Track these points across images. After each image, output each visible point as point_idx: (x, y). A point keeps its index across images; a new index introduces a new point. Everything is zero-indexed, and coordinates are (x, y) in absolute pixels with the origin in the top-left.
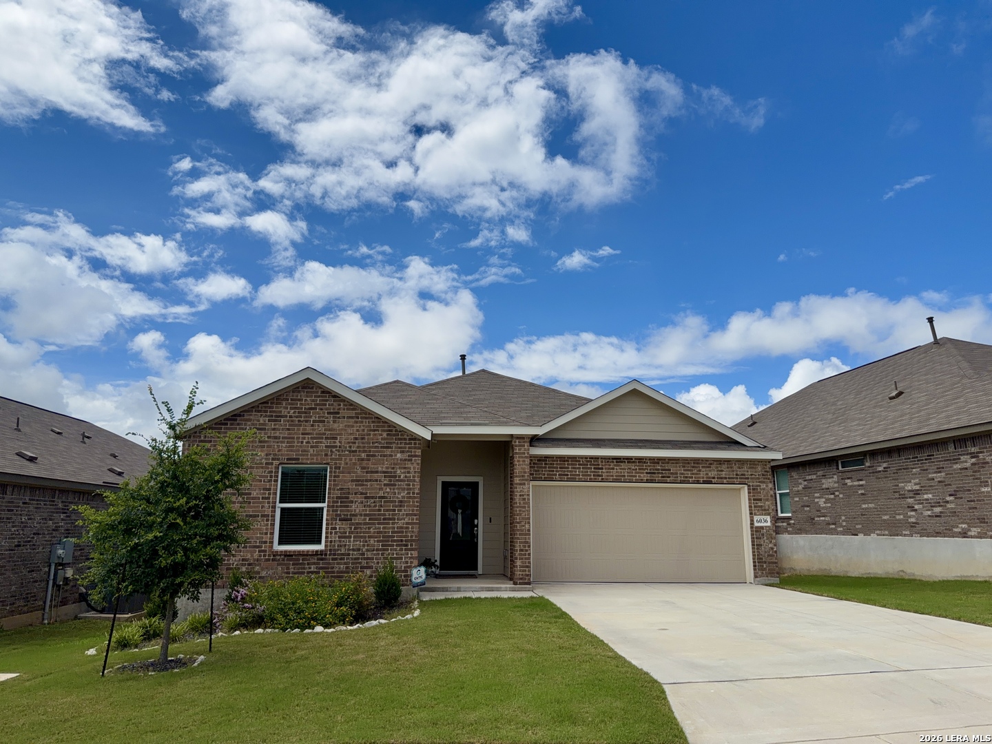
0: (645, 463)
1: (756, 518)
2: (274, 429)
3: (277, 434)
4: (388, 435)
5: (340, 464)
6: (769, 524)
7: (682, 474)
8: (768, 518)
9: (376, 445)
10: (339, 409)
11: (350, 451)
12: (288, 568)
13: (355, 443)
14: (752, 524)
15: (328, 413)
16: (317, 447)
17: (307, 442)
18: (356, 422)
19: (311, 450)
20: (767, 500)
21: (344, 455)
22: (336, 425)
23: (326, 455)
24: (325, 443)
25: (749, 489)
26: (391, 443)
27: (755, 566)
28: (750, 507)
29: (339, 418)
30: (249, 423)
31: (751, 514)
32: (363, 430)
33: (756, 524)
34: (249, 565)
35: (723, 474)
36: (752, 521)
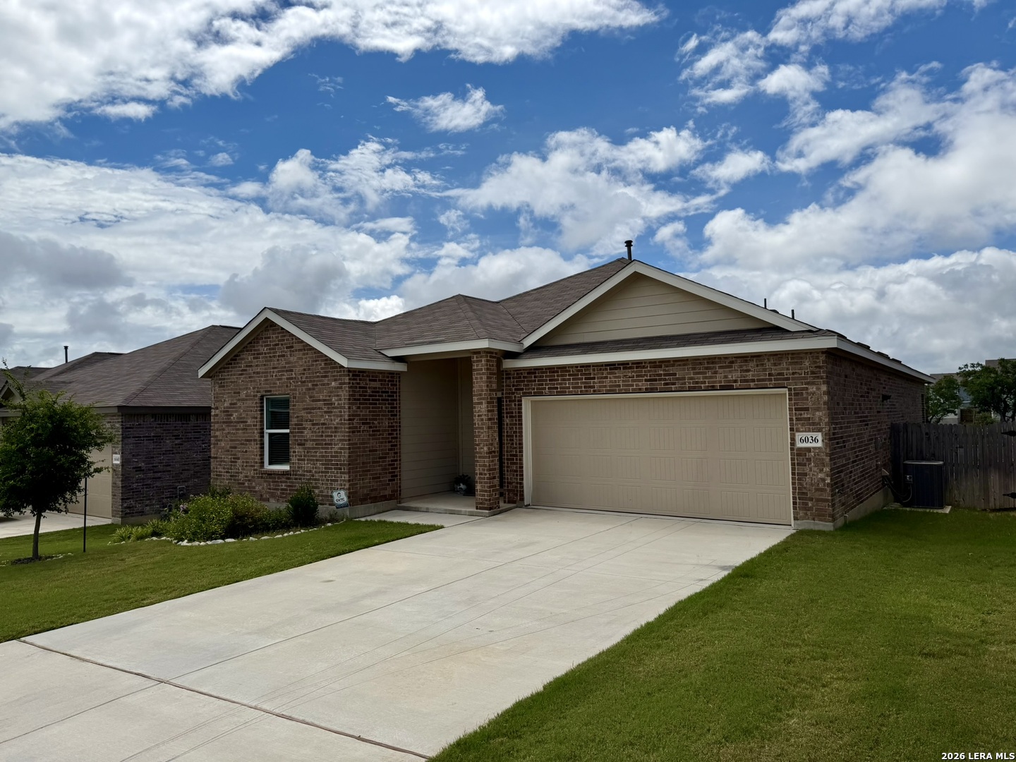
0: (644, 367)
1: (798, 436)
2: (257, 366)
3: (258, 370)
4: (325, 364)
5: (296, 394)
6: (820, 444)
7: (691, 378)
8: (819, 436)
9: (318, 374)
10: (293, 343)
11: (301, 382)
12: (270, 485)
13: (304, 374)
14: (793, 444)
15: (287, 348)
16: (281, 379)
17: (276, 376)
18: (304, 354)
19: (278, 382)
20: (818, 409)
21: (298, 386)
22: (292, 359)
23: (287, 386)
24: (286, 375)
25: (790, 395)
26: (327, 372)
27: (794, 503)
28: (791, 420)
29: (293, 351)
30: (243, 362)
31: (792, 429)
32: (309, 361)
33: (799, 445)
34: (249, 480)
35: (750, 375)
36: (793, 439)
